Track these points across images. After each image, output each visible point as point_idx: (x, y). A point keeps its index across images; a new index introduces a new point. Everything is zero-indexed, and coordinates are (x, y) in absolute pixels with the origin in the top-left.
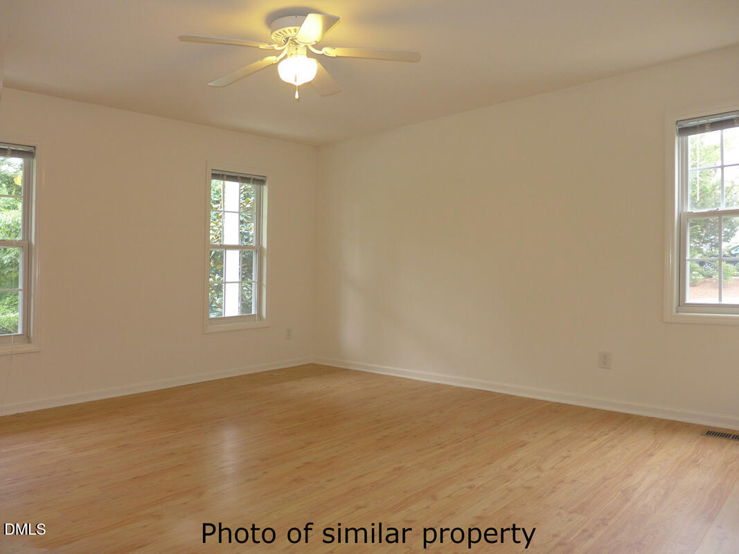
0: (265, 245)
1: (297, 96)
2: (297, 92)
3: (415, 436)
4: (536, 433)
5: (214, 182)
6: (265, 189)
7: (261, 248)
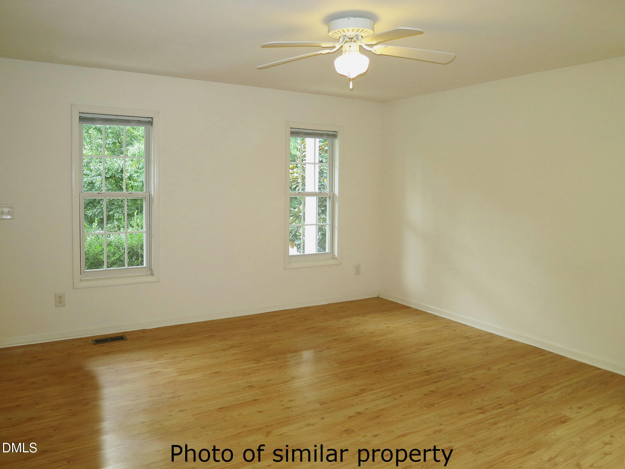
0: (336, 192)
1: (351, 87)
2: (351, 83)
3: (460, 395)
4: (580, 408)
5: (292, 140)
6: (337, 142)
7: (334, 194)
